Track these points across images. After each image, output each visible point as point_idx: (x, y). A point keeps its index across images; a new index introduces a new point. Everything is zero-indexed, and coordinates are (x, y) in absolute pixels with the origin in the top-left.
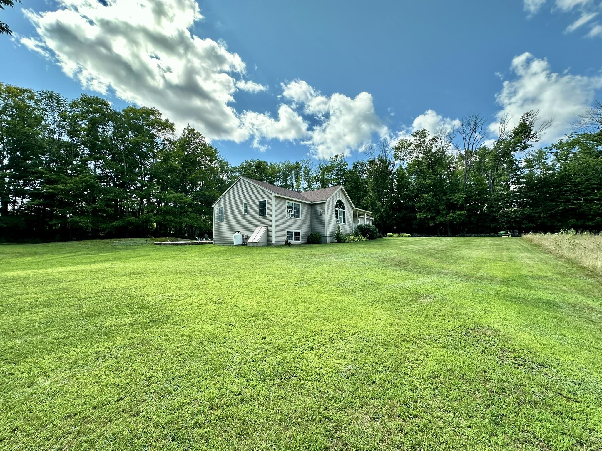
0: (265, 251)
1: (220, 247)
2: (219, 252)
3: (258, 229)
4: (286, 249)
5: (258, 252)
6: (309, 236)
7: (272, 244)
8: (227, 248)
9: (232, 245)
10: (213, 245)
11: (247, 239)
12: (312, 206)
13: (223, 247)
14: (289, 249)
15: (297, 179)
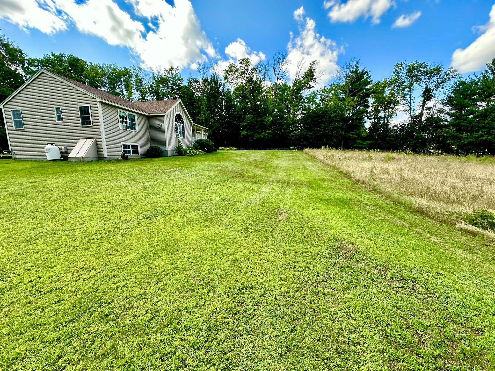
0: (96, 167)
1: (25, 163)
2: (21, 170)
3: (82, 142)
4: (123, 164)
5: (85, 168)
6: (148, 150)
7: (104, 159)
8: (36, 164)
9: (44, 160)
10: (11, 160)
11: (67, 152)
12: (149, 118)
13: (30, 163)
14: (128, 164)
15: (128, 88)
